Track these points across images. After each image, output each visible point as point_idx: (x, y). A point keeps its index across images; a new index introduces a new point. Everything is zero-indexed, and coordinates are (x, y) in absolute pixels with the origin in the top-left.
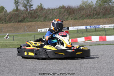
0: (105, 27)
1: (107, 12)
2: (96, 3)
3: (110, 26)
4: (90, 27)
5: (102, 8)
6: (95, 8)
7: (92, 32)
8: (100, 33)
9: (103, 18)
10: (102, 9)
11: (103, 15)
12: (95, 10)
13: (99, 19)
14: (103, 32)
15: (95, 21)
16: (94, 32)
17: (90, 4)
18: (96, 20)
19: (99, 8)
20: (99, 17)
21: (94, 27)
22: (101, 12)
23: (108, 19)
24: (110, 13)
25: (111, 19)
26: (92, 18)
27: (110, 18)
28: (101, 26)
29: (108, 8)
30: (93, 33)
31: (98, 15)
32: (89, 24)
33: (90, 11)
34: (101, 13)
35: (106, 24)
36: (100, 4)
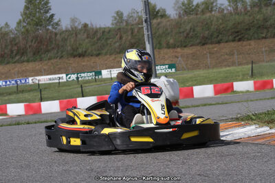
0: (39, 81)
1: (42, 47)
2: (18, 27)
3: (50, 79)
4: (6, 82)
5: (30, 37)
6: (14, 39)
7: (10, 94)
8: (26, 95)
9: (35, 61)
10: (32, 41)
11: (34, 54)
12: (13, 43)
13: (25, 64)
14: (35, 94)
15: (16, 69)
16: (15, 95)
17: (3, 30)
18: (19, 65)
19: (24, 39)
20: (26, 59)
21: (13, 82)
22: (28, 46)
23: (46, 62)
24: (50, 48)
25: (52, 63)
26: (8, 63)
27: (50, 59)
28: (30, 80)
29: (44, 37)
30: (12, 97)
31: (22, 54)
32: (3, 76)
33: (3, 46)
34: (29, 50)
35: (42, 75)
36: (27, 30)
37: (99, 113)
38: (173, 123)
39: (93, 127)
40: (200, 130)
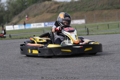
37: (46, 39)
38: (81, 44)
39: (44, 45)
40: (93, 47)
